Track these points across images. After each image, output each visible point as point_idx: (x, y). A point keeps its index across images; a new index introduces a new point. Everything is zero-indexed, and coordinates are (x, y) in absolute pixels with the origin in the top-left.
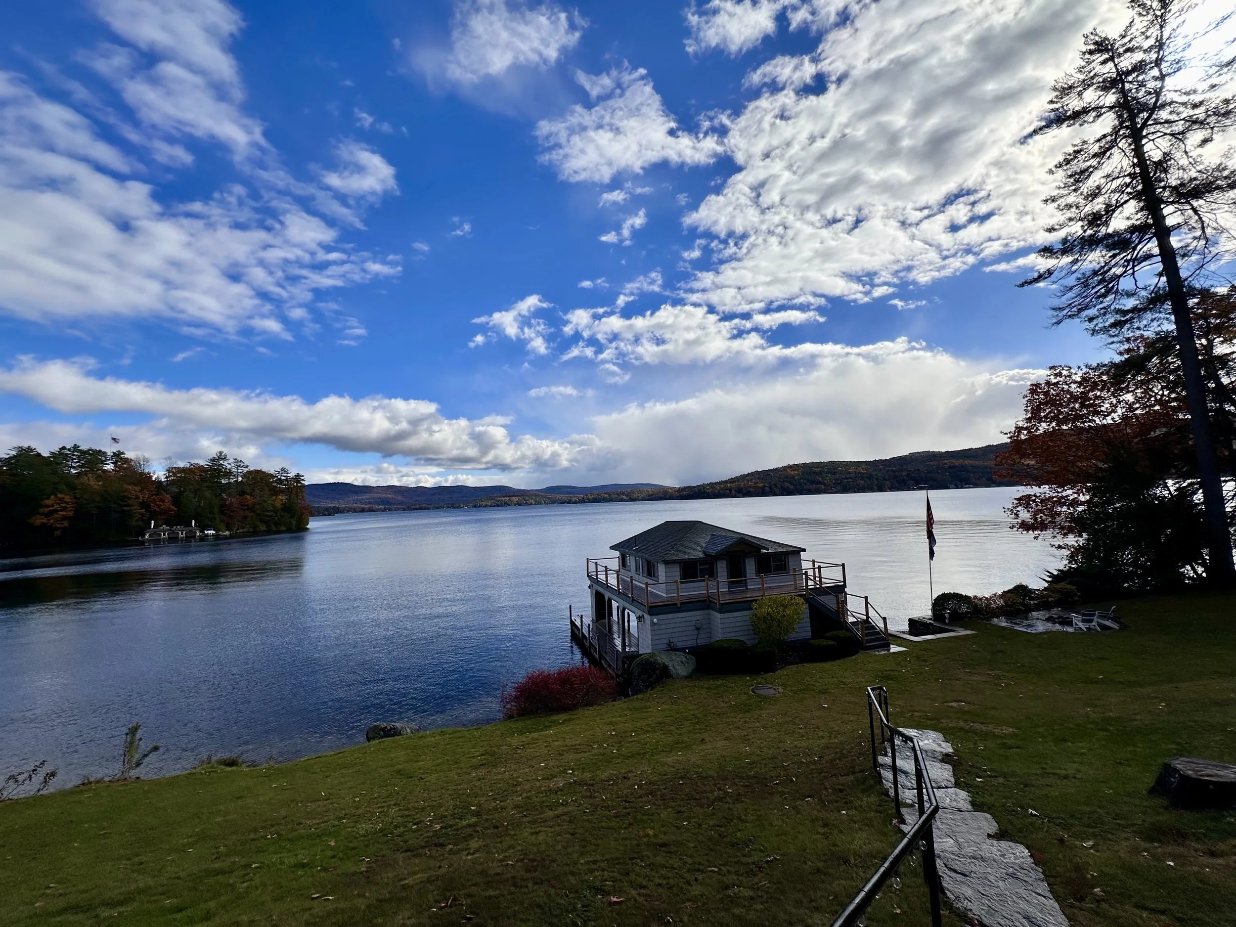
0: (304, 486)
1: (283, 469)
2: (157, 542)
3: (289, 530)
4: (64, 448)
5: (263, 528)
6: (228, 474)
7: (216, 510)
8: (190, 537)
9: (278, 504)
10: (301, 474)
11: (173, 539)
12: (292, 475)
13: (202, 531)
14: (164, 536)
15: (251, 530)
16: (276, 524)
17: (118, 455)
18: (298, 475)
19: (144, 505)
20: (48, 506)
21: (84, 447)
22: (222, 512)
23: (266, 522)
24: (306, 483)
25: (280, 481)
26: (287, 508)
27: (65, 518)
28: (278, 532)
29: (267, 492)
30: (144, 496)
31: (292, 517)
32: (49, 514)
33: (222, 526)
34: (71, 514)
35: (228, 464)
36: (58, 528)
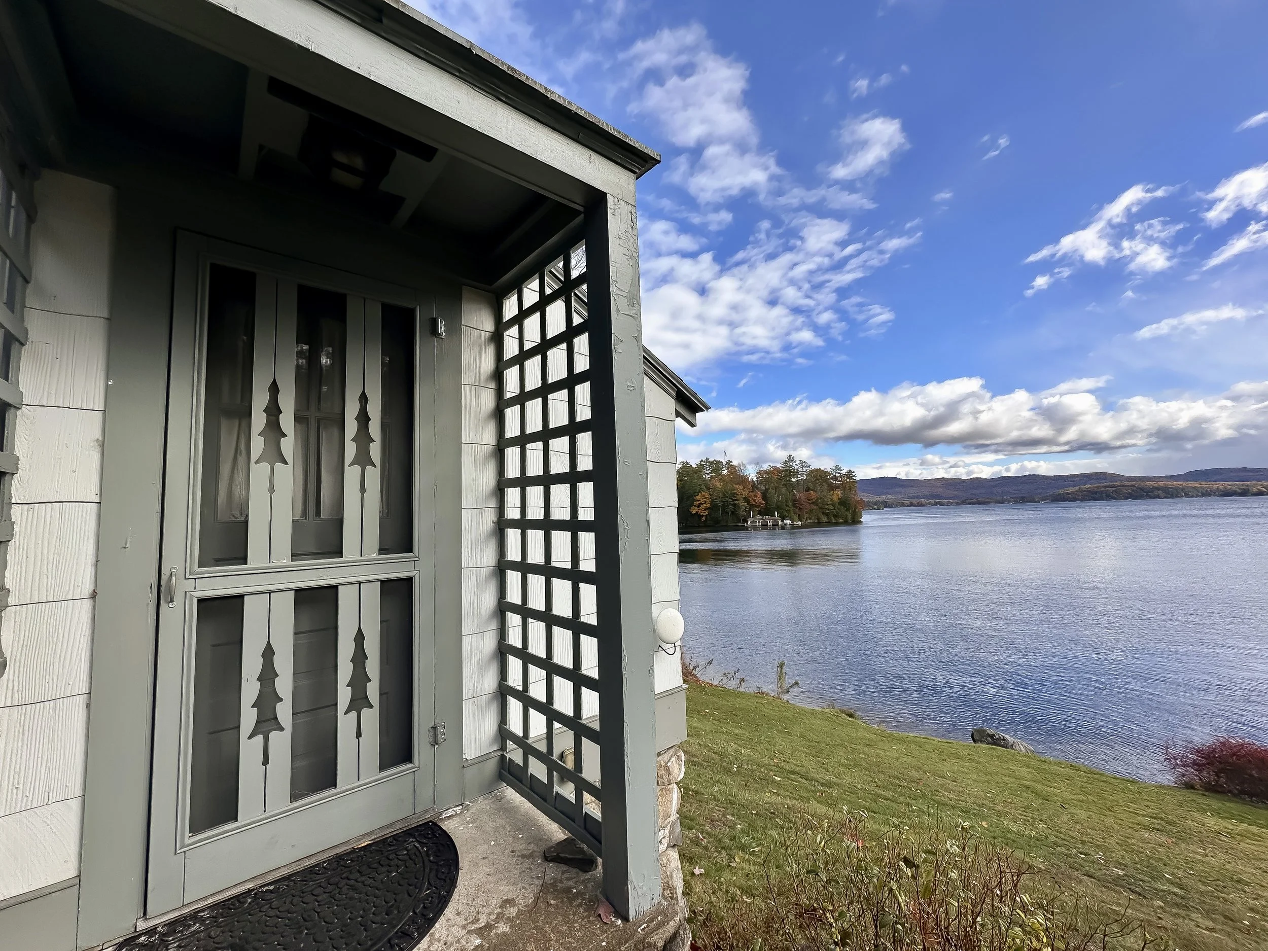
0: (856, 481)
1: (836, 467)
2: (755, 528)
3: (846, 523)
4: (702, 461)
5: (825, 520)
6: (797, 473)
7: (790, 503)
8: (775, 525)
9: (835, 499)
10: (852, 470)
11: (765, 526)
12: (844, 471)
13: (782, 521)
14: (759, 524)
15: (816, 521)
16: (835, 516)
17: (729, 463)
18: (850, 472)
19: (746, 500)
20: (698, 501)
21: (711, 460)
22: (794, 505)
23: (827, 515)
24: (857, 478)
25: (835, 478)
26: (844, 502)
27: (706, 509)
28: (837, 524)
29: (825, 487)
30: (745, 493)
31: (848, 510)
32: (699, 506)
33: (796, 517)
34: (708, 506)
35: (796, 466)
36: (703, 516)
